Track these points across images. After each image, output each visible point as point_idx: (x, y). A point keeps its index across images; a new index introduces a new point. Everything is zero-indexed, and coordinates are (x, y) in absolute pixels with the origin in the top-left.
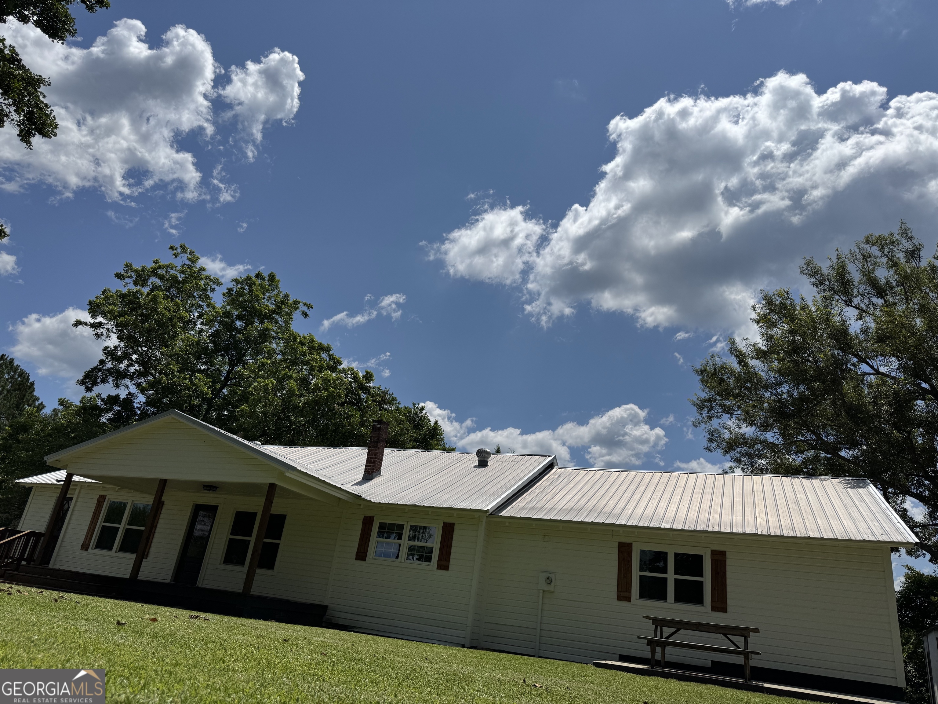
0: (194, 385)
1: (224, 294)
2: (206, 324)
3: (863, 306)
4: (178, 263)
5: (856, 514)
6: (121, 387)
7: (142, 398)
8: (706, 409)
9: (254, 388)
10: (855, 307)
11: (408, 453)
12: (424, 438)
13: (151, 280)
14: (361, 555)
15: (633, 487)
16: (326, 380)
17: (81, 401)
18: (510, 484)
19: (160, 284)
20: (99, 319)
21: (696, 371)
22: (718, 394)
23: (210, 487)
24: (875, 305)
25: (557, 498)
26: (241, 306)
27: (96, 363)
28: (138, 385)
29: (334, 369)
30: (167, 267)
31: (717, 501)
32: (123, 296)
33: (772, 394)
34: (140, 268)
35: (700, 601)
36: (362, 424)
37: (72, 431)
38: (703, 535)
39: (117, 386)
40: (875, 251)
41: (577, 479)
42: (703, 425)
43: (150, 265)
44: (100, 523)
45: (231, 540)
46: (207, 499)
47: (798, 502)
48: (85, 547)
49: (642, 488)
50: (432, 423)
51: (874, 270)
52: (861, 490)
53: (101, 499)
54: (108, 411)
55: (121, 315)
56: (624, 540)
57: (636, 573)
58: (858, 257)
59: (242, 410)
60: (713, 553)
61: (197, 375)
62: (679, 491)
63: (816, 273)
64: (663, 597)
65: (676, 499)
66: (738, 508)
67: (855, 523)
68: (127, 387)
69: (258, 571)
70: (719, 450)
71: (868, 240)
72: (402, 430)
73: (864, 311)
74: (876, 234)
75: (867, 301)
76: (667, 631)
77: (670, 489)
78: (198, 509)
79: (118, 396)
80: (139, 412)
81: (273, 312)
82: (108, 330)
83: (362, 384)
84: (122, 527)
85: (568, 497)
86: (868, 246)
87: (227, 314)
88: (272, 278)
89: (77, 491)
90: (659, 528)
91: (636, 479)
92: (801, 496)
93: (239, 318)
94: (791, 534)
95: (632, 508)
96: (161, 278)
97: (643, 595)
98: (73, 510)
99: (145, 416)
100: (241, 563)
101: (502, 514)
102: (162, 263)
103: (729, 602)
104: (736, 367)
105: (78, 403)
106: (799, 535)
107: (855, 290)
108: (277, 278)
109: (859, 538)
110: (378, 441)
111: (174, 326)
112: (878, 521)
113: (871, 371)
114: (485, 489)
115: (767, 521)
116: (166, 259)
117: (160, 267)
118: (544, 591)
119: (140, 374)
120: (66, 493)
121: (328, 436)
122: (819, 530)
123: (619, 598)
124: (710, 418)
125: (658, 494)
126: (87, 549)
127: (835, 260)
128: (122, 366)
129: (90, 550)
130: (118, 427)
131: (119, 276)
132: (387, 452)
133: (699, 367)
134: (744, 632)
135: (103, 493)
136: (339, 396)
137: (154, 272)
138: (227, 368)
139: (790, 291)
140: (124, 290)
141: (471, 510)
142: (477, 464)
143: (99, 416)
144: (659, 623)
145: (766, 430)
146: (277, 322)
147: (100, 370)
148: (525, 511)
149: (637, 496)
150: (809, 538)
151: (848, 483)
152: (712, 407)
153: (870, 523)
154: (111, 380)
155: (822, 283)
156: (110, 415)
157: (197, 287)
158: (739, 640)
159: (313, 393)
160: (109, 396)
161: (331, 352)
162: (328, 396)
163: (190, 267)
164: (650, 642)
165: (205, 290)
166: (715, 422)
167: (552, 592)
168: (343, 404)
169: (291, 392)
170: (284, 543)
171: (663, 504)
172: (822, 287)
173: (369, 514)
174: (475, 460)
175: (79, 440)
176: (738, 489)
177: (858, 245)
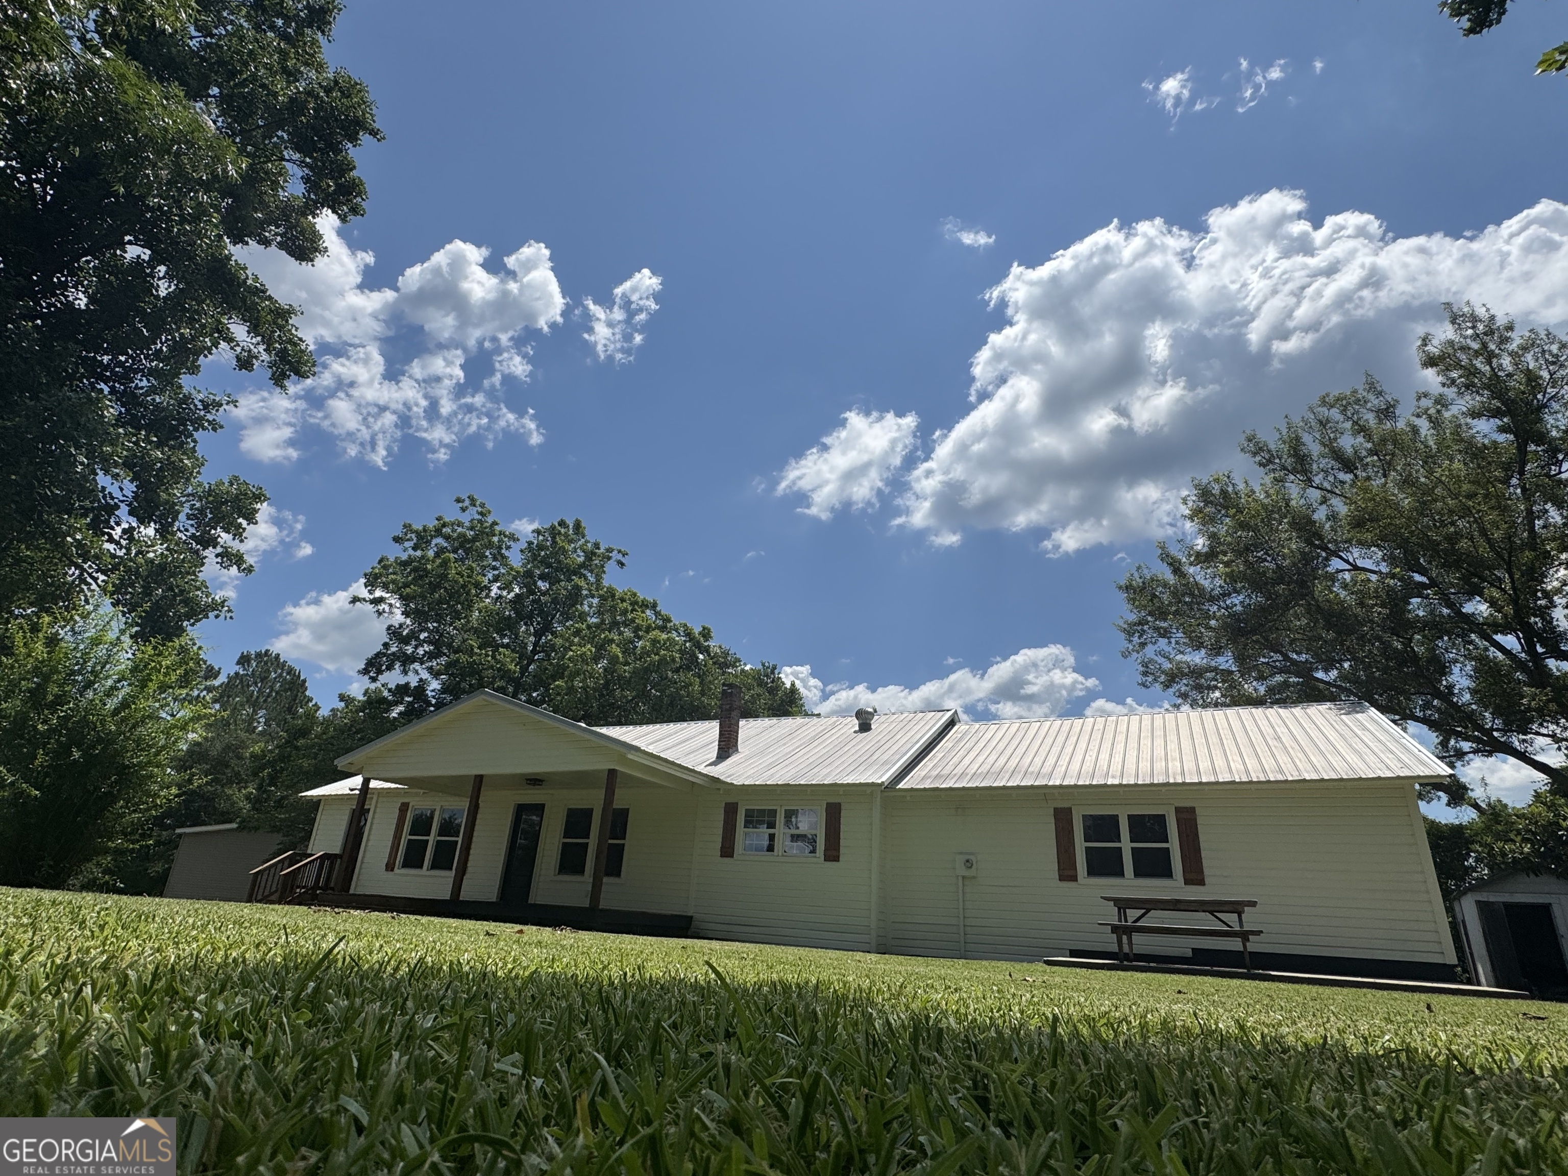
0: (498, 662)
1: (522, 551)
2: (504, 589)
3: (1326, 485)
4: (466, 518)
5: (1359, 746)
6: (410, 673)
7: (435, 685)
8: (1137, 635)
9: (569, 659)
10: (1317, 488)
11: (766, 722)
12: (781, 705)
13: (434, 542)
14: (727, 851)
15: (1061, 739)
16: (655, 641)
17: (365, 695)
18: (904, 749)
19: (446, 545)
20: (378, 593)
21: (1120, 588)
22: (1150, 614)
23: (535, 781)
24: (1343, 483)
25: (966, 761)
26: (544, 562)
27: (379, 648)
28: (430, 670)
29: (663, 629)
30: (453, 524)
31: (1172, 746)
32: (404, 564)
33: (1220, 607)
34: (421, 528)
35: (1167, 873)
36: (703, 693)
37: (357, 732)
38: (1164, 789)
39: (405, 672)
40: (1335, 414)
41: (988, 735)
42: (1135, 654)
43: (432, 524)
44: (405, 837)
45: (564, 844)
46: (532, 796)
47: (1279, 738)
48: (390, 867)
49: (1073, 739)
50: (788, 685)
51: (1336, 439)
52: (1359, 716)
53: (404, 808)
54: (396, 703)
55: (406, 585)
56: (1060, 805)
57: (1080, 846)
58: (1313, 424)
59: (558, 686)
60: (1178, 810)
61: (501, 650)
62: (1121, 738)
63: (1261, 449)
64: (1119, 872)
65: (1119, 747)
66: (1202, 752)
67: (1361, 756)
68: (417, 672)
69: (605, 880)
70: (1157, 685)
71: (1324, 402)
72: (752, 696)
73: (1328, 491)
74: (1335, 393)
75: (1331, 478)
76: (1133, 914)
77: (1109, 736)
78: (521, 809)
79: (407, 684)
80: (434, 701)
81: (583, 565)
82: (391, 605)
83: (698, 642)
84: (432, 839)
85: (981, 759)
86: (1325, 409)
87: (529, 574)
88: (578, 525)
89: (374, 801)
90: (1105, 785)
91: (1063, 729)
92: (1281, 730)
93: (543, 577)
94: (1280, 777)
95: (1066, 764)
96: (447, 538)
97: (1093, 871)
98: (372, 824)
99: (440, 705)
100: (580, 871)
101: (900, 786)
102: (447, 520)
103: (1206, 872)
104: (1171, 578)
105: (361, 698)
106: (1290, 778)
107: (1315, 466)
108: (583, 525)
109: (1371, 775)
110: (731, 710)
111: (468, 593)
112: (1392, 752)
113: (1348, 567)
114: (875, 757)
115: (1244, 763)
116: (452, 514)
117: (444, 525)
118: (964, 877)
119: (431, 656)
120: (364, 804)
121: (663, 711)
122: (1316, 770)
123: (1062, 878)
124: (1143, 645)
125: (1095, 745)
126: (392, 870)
127: (1284, 431)
128: (409, 650)
129: (396, 870)
130: (410, 721)
131: (397, 540)
132: (742, 723)
133: (1123, 582)
134: (1237, 908)
135: (406, 800)
136: (673, 660)
137: (438, 532)
138: (532, 639)
139: (1232, 475)
140: (404, 557)
141: (861, 784)
142: (857, 728)
143: (388, 710)
144: (1122, 905)
145: (1218, 654)
146: (586, 578)
147: (384, 655)
148: (929, 781)
149: (1069, 749)
150: (1304, 780)
151: (1340, 709)
152: (1144, 631)
153: (1382, 755)
154: (397, 665)
155: (1270, 461)
156: (401, 708)
157: (490, 545)
158: (1231, 918)
159: (640, 660)
160: (398, 686)
161: (658, 609)
162: (660, 661)
163: (480, 521)
164: (1115, 929)
165: (500, 548)
166: (1150, 651)
167: (974, 877)
168: (677, 671)
169: (614, 660)
170: (630, 843)
171: (1105, 756)
172: (1271, 467)
173: (731, 800)
174: (855, 724)
175: (366, 741)
176: (1197, 728)
177: (1311, 409)
